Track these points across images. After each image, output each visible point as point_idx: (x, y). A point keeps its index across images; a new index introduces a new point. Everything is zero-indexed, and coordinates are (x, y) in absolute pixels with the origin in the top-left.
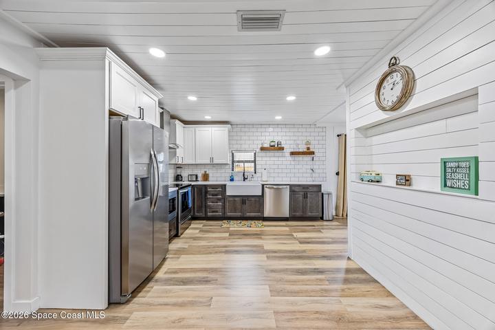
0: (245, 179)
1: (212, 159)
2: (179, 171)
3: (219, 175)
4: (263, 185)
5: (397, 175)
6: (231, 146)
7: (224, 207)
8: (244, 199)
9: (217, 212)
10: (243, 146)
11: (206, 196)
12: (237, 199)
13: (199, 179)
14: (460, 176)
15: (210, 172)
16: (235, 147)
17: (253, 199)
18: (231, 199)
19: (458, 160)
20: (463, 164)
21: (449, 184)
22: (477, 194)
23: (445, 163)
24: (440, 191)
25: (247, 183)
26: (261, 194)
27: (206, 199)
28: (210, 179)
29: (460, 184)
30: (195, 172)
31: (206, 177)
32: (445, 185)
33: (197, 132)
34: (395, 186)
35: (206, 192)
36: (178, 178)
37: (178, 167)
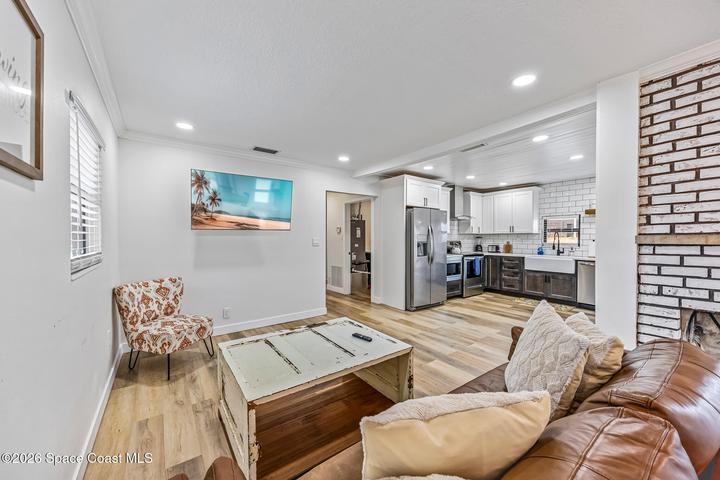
0: (559, 253)
1: (512, 228)
2: (479, 242)
3: (524, 246)
4: (576, 261)
6: (542, 211)
7: (521, 282)
8: (548, 277)
9: (513, 286)
10: (559, 210)
11: (501, 267)
12: (538, 275)
13: (501, 250)
15: (515, 244)
16: (547, 212)
17: (561, 277)
18: (531, 274)
25: (561, 258)
26: (573, 272)
27: (501, 271)
28: (514, 251)
30: (497, 243)
31: (508, 248)
33: (496, 199)
35: (501, 264)
36: (478, 248)
37: (478, 237)
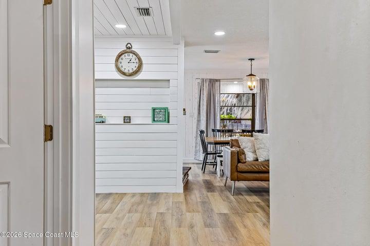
5: (124, 117)
14: (161, 116)
19: (160, 109)
20: (163, 111)
21: (156, 119)
22: (169, 122)
23: (154, 110)
24: (151, 123)
29: (161, 119)
32: (154, 121)
34: (123, 123)
